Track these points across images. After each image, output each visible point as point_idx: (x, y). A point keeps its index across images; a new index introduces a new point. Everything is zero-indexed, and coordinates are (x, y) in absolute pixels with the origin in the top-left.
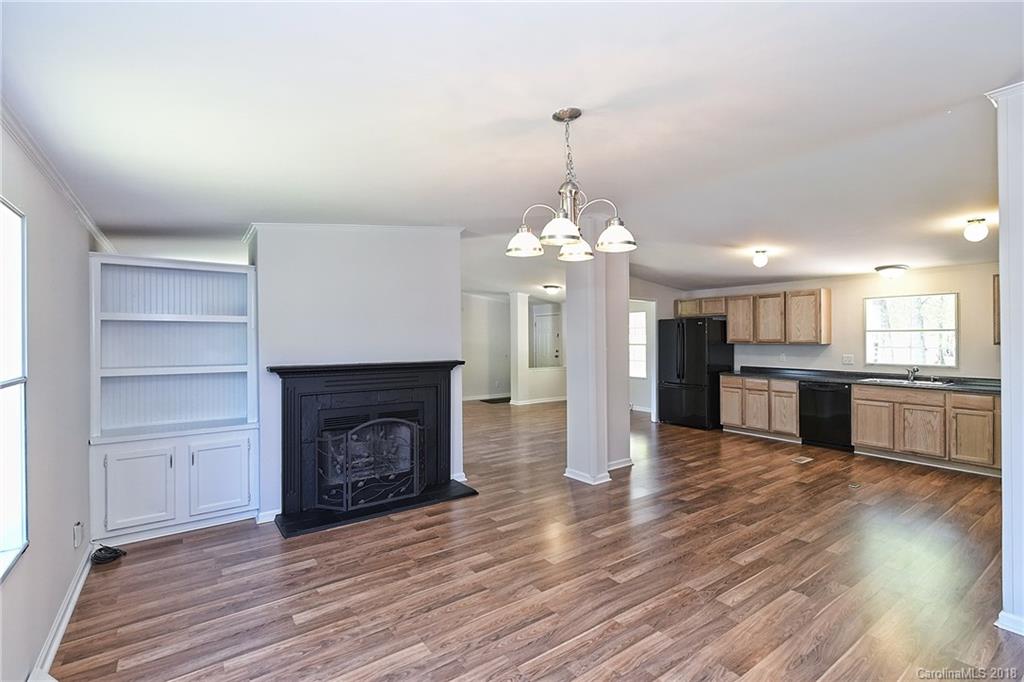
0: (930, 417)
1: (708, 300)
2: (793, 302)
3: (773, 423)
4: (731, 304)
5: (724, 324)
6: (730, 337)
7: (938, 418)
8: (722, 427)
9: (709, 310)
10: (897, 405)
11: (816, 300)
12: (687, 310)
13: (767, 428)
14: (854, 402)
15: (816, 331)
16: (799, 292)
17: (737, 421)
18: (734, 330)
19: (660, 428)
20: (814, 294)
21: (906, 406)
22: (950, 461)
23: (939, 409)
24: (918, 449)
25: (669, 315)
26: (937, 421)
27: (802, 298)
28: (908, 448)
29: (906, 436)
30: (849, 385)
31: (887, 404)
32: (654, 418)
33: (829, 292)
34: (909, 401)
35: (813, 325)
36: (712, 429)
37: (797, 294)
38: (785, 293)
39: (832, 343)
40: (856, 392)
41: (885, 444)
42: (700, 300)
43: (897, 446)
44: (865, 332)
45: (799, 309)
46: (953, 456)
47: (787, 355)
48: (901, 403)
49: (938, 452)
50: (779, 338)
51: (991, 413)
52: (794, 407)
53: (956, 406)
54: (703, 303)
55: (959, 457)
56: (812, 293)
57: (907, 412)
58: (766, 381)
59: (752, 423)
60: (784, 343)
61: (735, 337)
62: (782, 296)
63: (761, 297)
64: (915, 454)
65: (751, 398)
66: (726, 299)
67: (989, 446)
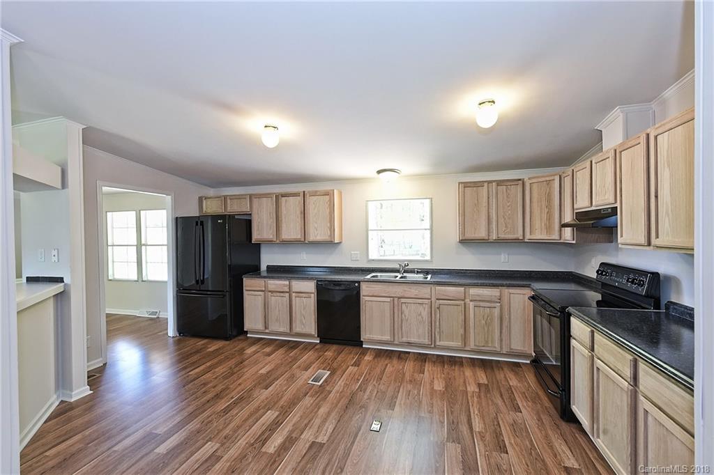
0: (421, 308)
1: (233, 197)
2: (311, 201)
3: (294, 325)
4: (255, 201)
5: (248, 223)
6: (256, 237)
7: (426, 309)
8: (246, 332)
9: (234, 208)
10: (396, 299)
11: (330, 200)
12: (212, 208)
13: (288, 331)
14: (363, 299)
15: (330, 230)
16: (316, 192)
17: (260, 327)
18: (258, 230)
19: (178, 342)
20: (329, 194)
21: (403, 300)
22: (435, 348)
23: (426, 301)
24: (412, 340)
25: (193, 212)
26: (425, 313)
27: (319, 197)
28: (405, 339)
29: (403, 328)
30: (359, 282)
31: (388, 299)
32: (171, 331)
33: (340, 193)
34: (406, 296)
35: (329, 225)
36: (235, 337)
37: (315, 194)
38: (304, 192)
39: (343, 242)
40: (365, 289)
41: (387, 338)
42: (225, 197)
43: (396, 338)
44: (367, 231)
45: (316, 207)
46: (438, 343)
47: (306, 254)
48: (399, 298)
49: (426, 341)
50: (299, 237)
51: (463, 302)
52: (313, 308)
53: (440, 298)
54: (229, 201)
55: (442, 343)
56: (327, 194)
57: (404, 306)
58: (287, 283)
59: (274, 327)
60: (303, 243)
61: (259, 237)
62: (301, 194)
63: (284, 195)
64: (409, 344)
65: (273, 300)
66: (251, 196)
67: (462, 331)
